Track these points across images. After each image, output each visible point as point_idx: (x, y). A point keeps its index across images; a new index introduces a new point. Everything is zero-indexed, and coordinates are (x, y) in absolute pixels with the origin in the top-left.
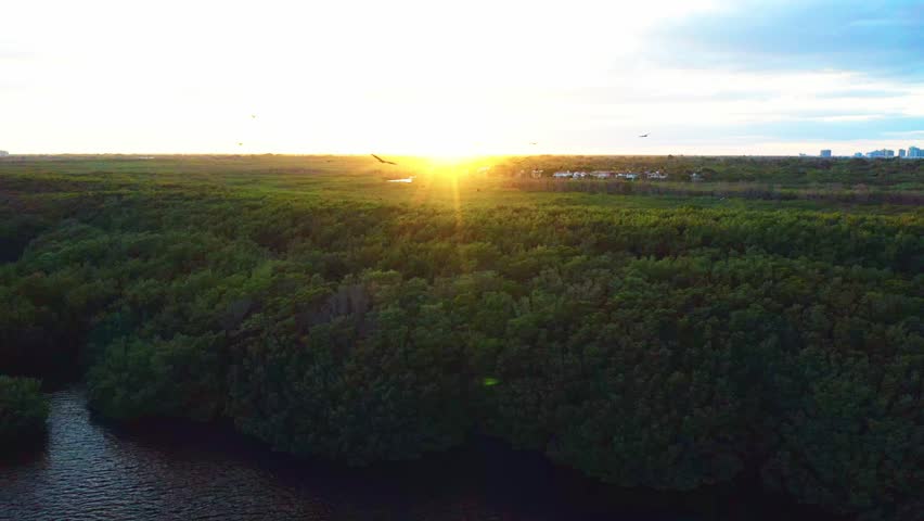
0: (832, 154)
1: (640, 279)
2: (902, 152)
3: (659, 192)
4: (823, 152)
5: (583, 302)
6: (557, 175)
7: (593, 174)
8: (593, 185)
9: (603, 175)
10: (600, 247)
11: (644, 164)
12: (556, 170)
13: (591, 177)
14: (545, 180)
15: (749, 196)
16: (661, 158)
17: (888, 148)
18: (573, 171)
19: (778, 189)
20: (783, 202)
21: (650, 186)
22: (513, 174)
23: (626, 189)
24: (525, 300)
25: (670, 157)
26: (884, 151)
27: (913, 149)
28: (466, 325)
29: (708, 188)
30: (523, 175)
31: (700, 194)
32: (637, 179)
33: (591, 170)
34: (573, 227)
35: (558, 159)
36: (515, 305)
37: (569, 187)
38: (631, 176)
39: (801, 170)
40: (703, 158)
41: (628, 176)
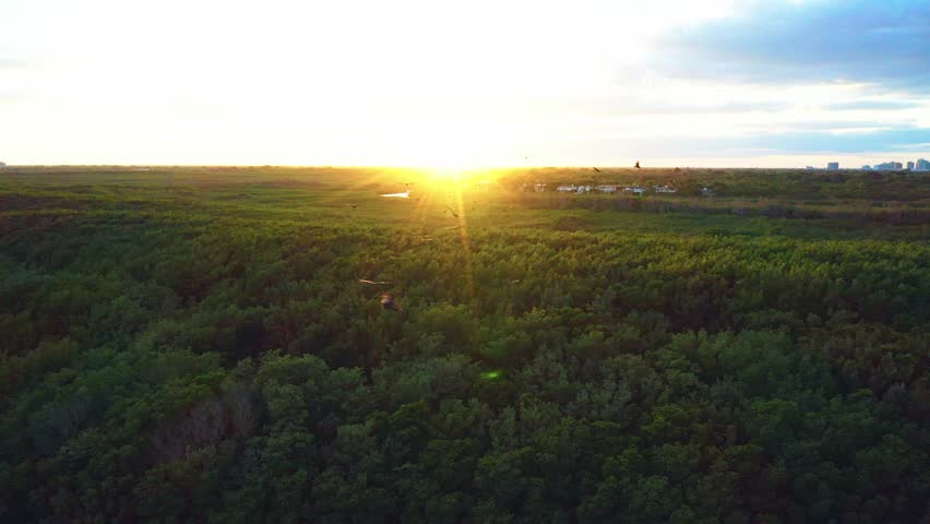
0: (840, 167)
1: (691, 375)
2: (911, 164)
3: (671, 209)
4: (830, 164)
5: (601, 424)
6: (561, 189)
7: (599, 188)
8: (599, 202)
9: (609, 189)
10: (621, 307)
11: (650, 178)
12: (560, 184)
13: (597, 192)
14: (547, 196)
15: (771, 214)
16: (668, 170)
17: (896, 161)
18: (578, 185)
19: (800, 206)
20: (810, 221)
21: (661, 203)
22: (516, 188)
23: (636, 206)
24: (509, 412)
25: (677, 170)
26: (893, 163)
27: (922, 162)
28: (407, 465)
29: (724, 204)
30: (526, 188)
31: (717, 212)
32: (645, 194)
33: (596, 184)
34: (582, 272)
35: (562, 172)
36: (493, 423)
37: (573, 203)
38: (638, 191)
39: (816, 184)
40: (710, 170)
41: (636, 191)
